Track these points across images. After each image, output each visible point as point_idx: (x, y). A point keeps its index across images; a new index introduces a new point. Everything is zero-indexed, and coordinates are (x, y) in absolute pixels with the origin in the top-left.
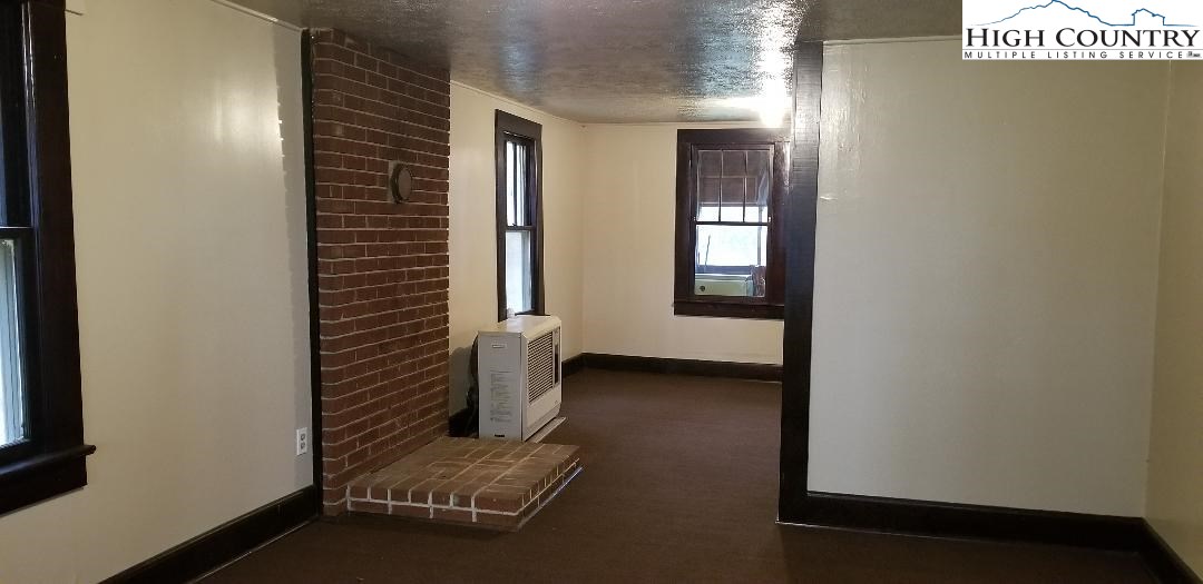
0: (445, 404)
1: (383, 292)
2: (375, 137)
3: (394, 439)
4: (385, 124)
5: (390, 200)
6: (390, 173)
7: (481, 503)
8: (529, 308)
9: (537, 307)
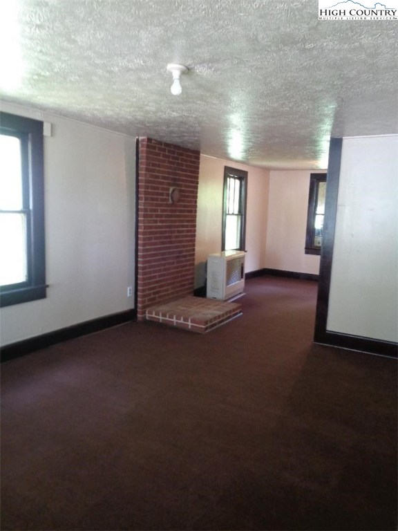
0: (192, 283)
1: (166, 238)
2: (164, 178)
3: (168, 295)
4: (169, 173)
5: (170, 201)
6: (170, 192)
7: (193, 321)
8: (238, 247)
9: (242, 247)
